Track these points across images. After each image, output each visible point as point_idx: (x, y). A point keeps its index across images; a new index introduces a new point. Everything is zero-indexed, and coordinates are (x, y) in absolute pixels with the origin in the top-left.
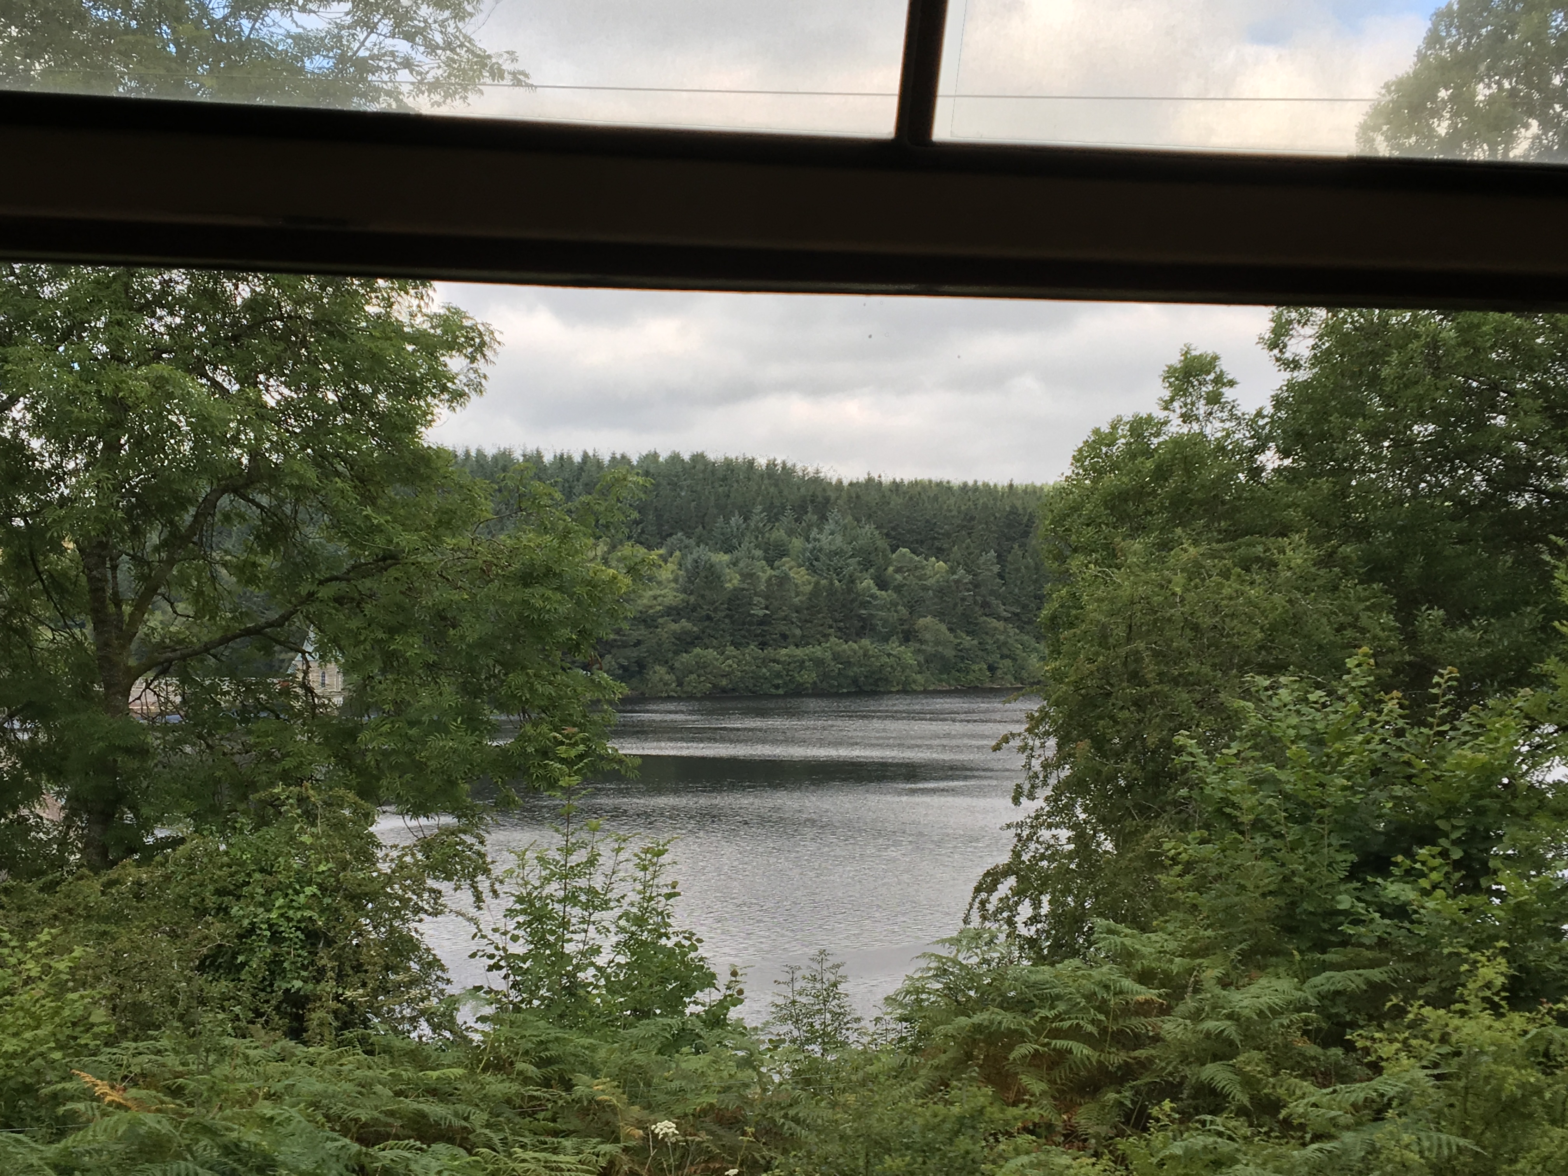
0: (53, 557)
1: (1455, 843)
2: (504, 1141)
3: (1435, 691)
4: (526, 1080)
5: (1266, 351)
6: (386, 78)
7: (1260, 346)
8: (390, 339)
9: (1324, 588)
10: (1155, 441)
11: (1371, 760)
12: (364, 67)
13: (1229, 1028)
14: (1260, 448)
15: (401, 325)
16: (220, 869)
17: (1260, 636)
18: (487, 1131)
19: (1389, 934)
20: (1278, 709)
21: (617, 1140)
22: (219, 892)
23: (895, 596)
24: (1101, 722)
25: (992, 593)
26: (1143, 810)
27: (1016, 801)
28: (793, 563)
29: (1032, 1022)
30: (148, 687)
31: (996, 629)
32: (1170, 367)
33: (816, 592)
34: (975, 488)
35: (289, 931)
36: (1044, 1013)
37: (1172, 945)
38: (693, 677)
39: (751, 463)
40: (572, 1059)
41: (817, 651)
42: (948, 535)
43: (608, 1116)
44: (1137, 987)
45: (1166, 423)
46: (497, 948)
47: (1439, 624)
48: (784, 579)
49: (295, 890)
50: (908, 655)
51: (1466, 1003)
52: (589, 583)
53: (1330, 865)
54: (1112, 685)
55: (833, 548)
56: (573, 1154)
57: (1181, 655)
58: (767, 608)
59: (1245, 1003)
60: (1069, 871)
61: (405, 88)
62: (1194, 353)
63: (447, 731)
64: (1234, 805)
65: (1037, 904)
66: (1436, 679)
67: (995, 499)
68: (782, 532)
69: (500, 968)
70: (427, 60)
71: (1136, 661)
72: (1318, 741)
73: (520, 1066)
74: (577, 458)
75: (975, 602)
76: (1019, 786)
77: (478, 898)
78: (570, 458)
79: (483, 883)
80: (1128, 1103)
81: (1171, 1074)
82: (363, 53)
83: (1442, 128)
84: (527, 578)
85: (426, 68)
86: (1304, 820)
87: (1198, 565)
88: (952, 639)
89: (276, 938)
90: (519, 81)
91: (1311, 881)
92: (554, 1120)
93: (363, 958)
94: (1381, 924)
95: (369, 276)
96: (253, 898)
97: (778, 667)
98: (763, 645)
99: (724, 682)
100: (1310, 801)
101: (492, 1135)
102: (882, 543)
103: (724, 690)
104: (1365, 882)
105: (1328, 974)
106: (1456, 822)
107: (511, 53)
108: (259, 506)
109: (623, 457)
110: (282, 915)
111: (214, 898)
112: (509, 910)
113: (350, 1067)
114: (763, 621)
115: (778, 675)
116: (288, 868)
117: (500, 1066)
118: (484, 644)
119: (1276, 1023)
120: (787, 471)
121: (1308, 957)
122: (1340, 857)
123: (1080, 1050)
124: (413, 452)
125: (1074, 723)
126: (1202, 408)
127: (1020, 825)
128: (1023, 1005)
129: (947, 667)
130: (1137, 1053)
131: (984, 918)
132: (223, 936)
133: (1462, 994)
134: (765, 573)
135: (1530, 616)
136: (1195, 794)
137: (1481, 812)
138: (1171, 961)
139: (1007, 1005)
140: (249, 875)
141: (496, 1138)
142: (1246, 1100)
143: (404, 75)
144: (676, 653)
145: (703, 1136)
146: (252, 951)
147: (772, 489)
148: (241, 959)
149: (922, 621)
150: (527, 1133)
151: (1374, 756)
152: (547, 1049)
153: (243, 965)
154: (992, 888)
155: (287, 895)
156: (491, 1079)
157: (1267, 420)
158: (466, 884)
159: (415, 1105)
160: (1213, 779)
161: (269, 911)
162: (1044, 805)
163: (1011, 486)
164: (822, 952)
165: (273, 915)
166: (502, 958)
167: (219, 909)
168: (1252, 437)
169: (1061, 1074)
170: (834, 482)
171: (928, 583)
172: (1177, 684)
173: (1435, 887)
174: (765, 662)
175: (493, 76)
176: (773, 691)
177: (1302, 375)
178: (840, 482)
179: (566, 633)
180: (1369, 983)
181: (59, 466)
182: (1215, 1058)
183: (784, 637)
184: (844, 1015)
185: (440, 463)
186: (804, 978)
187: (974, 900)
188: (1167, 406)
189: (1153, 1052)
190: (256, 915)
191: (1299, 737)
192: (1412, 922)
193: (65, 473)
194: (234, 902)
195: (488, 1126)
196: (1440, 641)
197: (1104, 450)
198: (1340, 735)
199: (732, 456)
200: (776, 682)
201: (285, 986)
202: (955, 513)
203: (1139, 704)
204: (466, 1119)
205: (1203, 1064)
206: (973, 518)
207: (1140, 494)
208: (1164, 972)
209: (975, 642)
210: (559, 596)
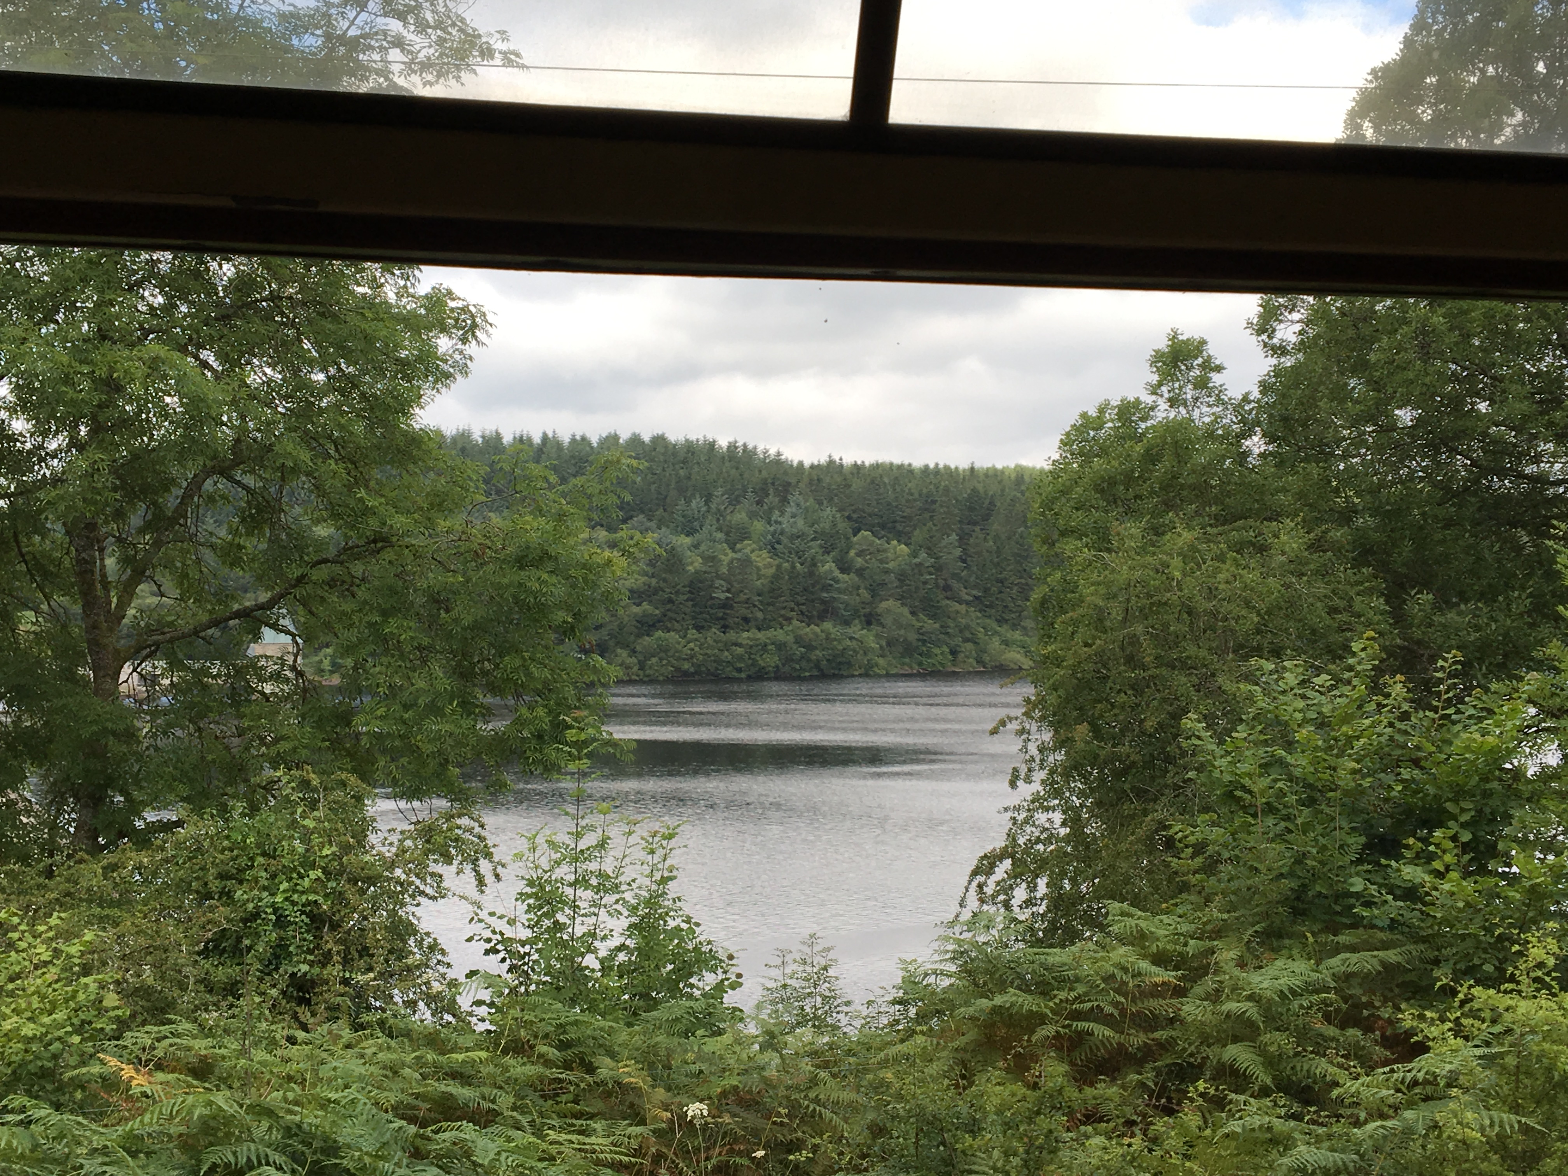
0: (37, 538)
1: (1464, 825)
2: (532, 1123)
3: (1439, 675)
4: (548, 1063)
5: (1254, 337)
6: (376, 57)
7: (1249, 331)
8: (382, 320)
9: (1317, 572)
10: (1143, 425)
11: (1380, 743)
12: (355, 45)
13: (1251, 1010)
14: (1246, 433)
15: (390, 306)
16: (222, 852)
17: (1256, 619)
18: (515, 1114)
19: (1402, 915)
20: (1284, 692)
21: (642, 1122)
22: (222, 876)
23: (857, 579)
24: (1099, 706)
25: (955, 576)
26: (1140, 793)
27: (1013, 784)
28: (754, 546)
29: (1051, 1004)
30: (134, 670)
31: (957, 612)
32: (1157, 351)
33: (776, 577)
34: (937, 471)
35: (295, 916)
36: (1062, 995)
37: (1184, 928)
38: (654, 660)
39: (712, 445)
40: (591, 1042)
41: (779, 635)
42: (909, 518)
43: (631, 1097)
44: (1154, 969)
45: (1152, 408)
46: (494, 932)
47: (1428, 607)
48: (746, 562)
49: (299, 873)
50: (870, 638)
51: (1518, 983)
52: (584, 566)
53: (1341, 847)
54: (1109, 670)
55: (795, 531)
56: (604, 1136)
57: (1177, 641)
58: (728, 591)
59: (1265, 985)
60: (1066, 854)
61: (396, 68)
62: (1181, 338)
63: (443, 715)
64: (1244, 788)
65: (1032, 888)
66: (1440, 663)
67: (957, 482)
68: (744, 515)
69: (497, 952)
70: (418, 40)
71: (1131, 644)
72: (1322, 724)
73: (544, 1049)
74: (537, 439)
75: (937, 586)
76: (1015, 770)
77: (481, 882)
78: (529, 439)
79: (485, 866)
80: (1151, 1084)
81: (1191, 1055)
82: (353, 32)
83: (1426, 114)
84: (522, 561)
85: (417, 47)
86: (1311, 802)
87: (1193, 549)
88: (915, 622)
89: (281, 922)
90: (510, 61)
91: (1323, 863)
92: (576, 1102)
93: (369, 942)
94: (1394, 906)
95: (356, 258)
96: (257, 882)
97: (740, 650)
98: (725, 628)
99: (686, 666)
100: (1319, 785)
101: (519, 1117)
102: (843, 526)
103: (686, 673)
104: (1378, 864)
105: (1343, 956)
106: (1464, 805)
107: (502, 32)
108: (245, 487)
109: (583, 438)
110: (286, 899)
111: (217, 882)
112: (521, 894)
113: (374, 1049)
114: (725, 605)
115: (740, 658)
116: (293, 851)
117: (518, 1048)
118: (477, 627)
119: (1296, 1004)
120: (749, 454)
121: (1322, 938)
122: (1351, 840)
123: (1101, 1031)
124: (405, 434)
125: (1070, 706)
126: (1189, 392)
127: (1017, 809)
128: (1044, 989)
129: (908, 650)
130: (1157, 1035)
131: (982, 901)
132: (229, 920)
133: (1512, 975)
134: (727, 557)
135: (1520, 601)
136: (1203, 778)
137: (1487, 794)
138: (1186, 944)
139: (1025, 988)
140: (252, 859)
141: (524, 1121)
142: (1269, 1081)
143: (395, 54)
144: (639, 636)
145: (727, 1119)
146: (258, 935)
147: (733, 472)
148: (247, 942)
149: (884, 605)
150: (554, 1116)
151: (1382, 739)
152: (565, 1032)
153: (249, 949)
154: (990, 872)
155: (291, 879)
156: (512, 1062)
157: (1253, 405)
158: (468, 868)
159: (443, 1088)
160: (1220, 762)
161: (273, 895)
162: (1040, 788)
163: (972, 469)
164: (812, 936)
165: (279, 899)
166: (499, 942)
167: (222, 894)
168: (1239, 422)
169: (1080, 1056)
170: (795, 464)
171: (891, 565)
172: (1174, 668)
173: (1448, 868)
174: (728, 646)
175: (482, 54)
176: (736, 675)
177: (1288, 362)
178: (801, 464)
179: (561, 616)
180: (1383, 963)
181: (41, 447)
182: (1236, 1039)
183: (746, 620)
184: (835, 998)
185: (432, 445)
186: (795, 961)
187: (970, 882)
188: (1154, 390)
189: (1173, 1033)
190: (260, 900)
191: (1306, 721)
192: (1425, 904)
193: (47, 454)
194: (238, 886)
195: (514, 1108)
196: (1430, 625)
197: (1092, 433)
198: (1346, 719)
199: (693, 437)
200: (739, 665)
201: (290, 970)
202: (916, 496)
203: (1137, 688)
204: (493, 1102)
205: (1225, 1046)
206: (934, 502)
207: (1129, 480)
208: (1180, 954)
209: (937, 626)
210: (554, 579)
